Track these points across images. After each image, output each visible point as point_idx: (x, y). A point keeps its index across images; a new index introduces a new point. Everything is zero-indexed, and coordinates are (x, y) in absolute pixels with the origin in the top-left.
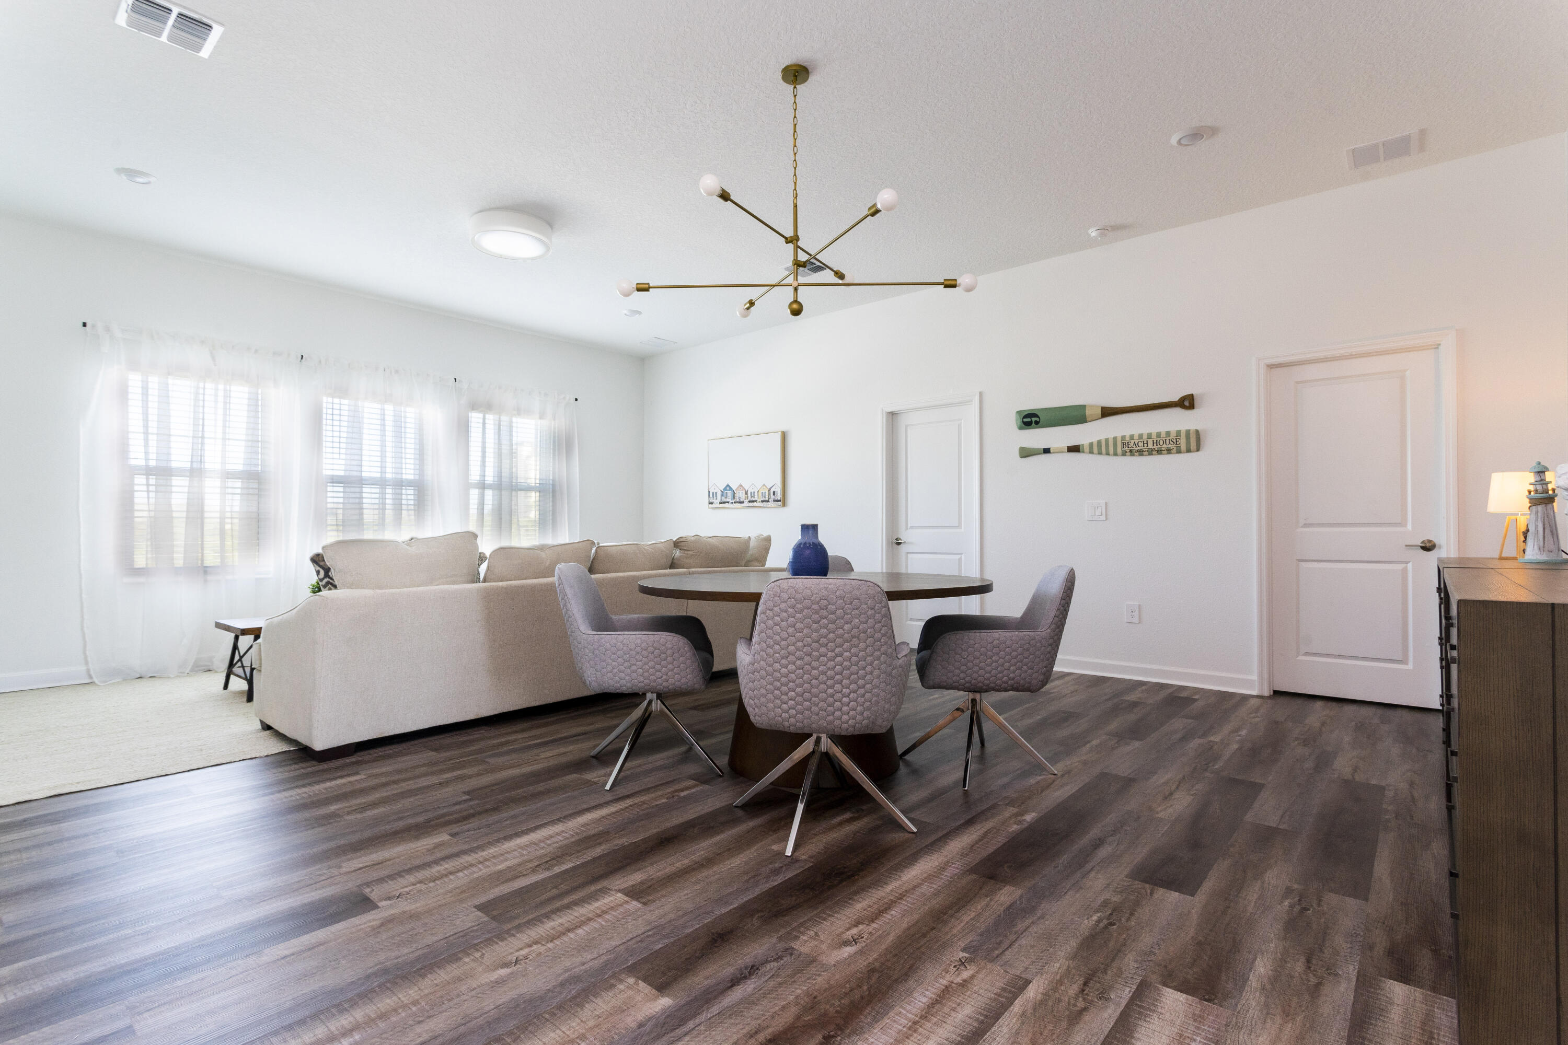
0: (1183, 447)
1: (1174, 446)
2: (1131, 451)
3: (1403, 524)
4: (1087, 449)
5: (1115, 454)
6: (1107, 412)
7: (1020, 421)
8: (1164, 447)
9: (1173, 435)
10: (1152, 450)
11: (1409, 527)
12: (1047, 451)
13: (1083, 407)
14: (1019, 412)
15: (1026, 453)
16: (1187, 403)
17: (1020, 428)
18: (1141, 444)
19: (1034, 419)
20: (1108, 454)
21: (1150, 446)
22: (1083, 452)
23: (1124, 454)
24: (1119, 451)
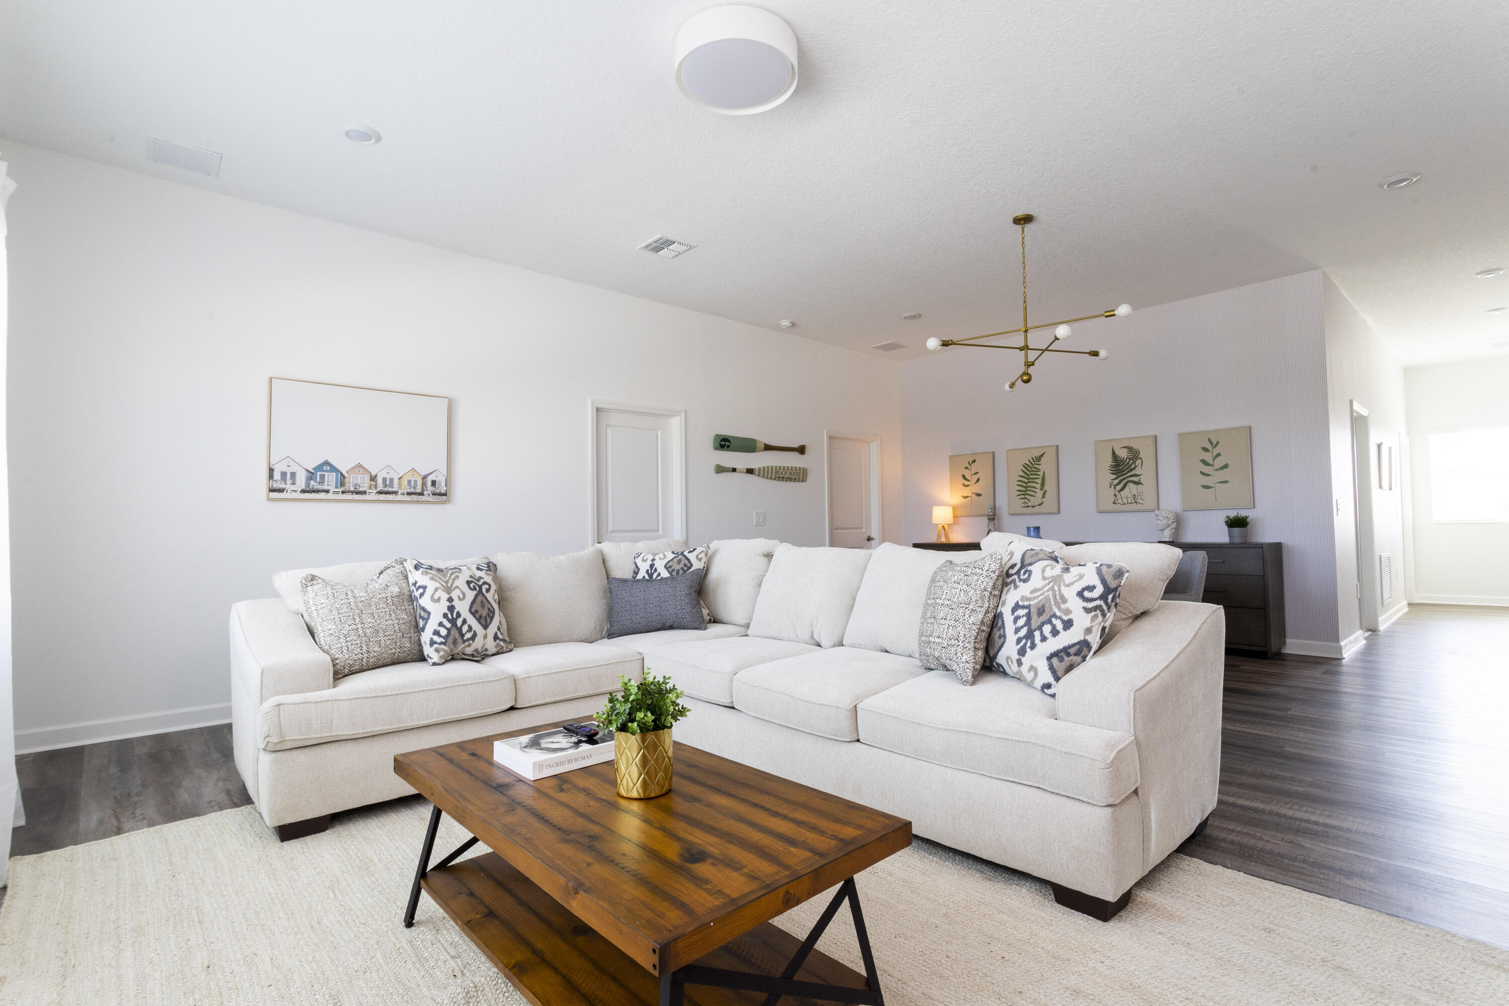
0: (801, 479)
1: (797, 477)
2: (779, 477)
3: (861, 528)
4: (757, 473)
5: (771, 479)
6: (768, 448)
7: (718, 444)
8: (793, 477)
9: (798, 469)
10: (788, 478)
11: (864, 529)
12: (734, 470)
13: (754, 441)
14: (717, 436)
15: (720, 470)
16: (801, 450)
17: (716, 449)
18: (784, 473)
19: (727, 443)
20: (767, 478)
21: (788, 476)
22: (755, 474)
23: (775, 479)
24: (773, 477)
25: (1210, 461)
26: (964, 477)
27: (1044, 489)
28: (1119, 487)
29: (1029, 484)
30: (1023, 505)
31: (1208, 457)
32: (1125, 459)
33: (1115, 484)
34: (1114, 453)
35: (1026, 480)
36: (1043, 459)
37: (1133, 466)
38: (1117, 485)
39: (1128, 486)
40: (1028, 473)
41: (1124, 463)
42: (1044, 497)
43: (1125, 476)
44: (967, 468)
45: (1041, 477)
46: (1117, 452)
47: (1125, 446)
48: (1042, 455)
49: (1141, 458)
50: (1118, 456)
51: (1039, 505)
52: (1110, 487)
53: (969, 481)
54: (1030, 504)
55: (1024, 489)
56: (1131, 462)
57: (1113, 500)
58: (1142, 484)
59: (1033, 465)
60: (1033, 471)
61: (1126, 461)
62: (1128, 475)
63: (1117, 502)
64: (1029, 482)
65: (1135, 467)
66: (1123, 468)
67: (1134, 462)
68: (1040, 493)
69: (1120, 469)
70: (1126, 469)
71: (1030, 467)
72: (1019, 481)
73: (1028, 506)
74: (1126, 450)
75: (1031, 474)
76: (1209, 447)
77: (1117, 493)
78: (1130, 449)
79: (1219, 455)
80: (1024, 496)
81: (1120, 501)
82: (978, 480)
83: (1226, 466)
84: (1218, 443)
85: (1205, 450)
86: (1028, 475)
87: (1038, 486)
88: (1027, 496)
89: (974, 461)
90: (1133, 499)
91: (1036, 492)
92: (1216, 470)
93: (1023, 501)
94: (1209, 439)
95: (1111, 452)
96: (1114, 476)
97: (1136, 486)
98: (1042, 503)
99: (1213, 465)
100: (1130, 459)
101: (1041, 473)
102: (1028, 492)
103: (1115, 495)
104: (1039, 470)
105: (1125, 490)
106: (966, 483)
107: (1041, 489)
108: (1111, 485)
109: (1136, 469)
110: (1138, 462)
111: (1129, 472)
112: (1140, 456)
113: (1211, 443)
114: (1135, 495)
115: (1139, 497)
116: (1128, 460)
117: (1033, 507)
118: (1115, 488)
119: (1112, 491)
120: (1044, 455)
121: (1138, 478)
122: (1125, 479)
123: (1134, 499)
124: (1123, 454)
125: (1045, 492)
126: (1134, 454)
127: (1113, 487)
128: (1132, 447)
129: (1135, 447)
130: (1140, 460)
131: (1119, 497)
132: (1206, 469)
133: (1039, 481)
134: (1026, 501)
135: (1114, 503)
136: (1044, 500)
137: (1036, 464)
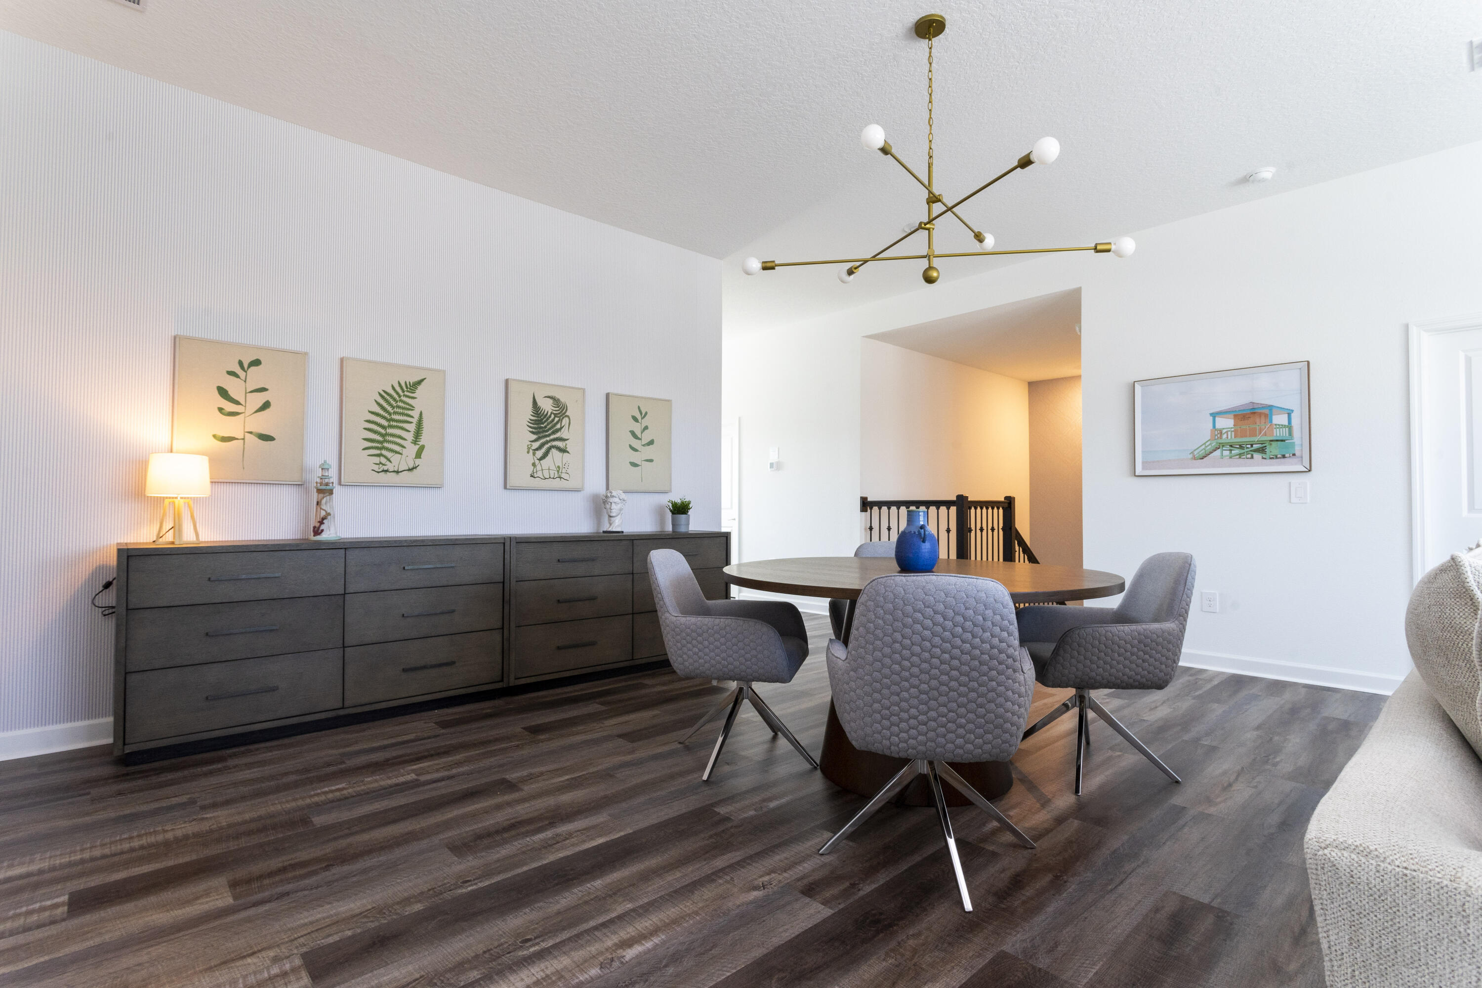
25: (639, 434)
26: (223, 393)
27: (421, 443)
28: (539, 454)
29: (390, 431)
30: (376, 468)
31: (637, 429)
32: (549, 414)
33: (534, 448)
34: (535, 402)
35: (385, 423)
36: (420, 388)
37: (558, 426)
38: (537, 449)
39: (551, 453)
40: (389, 409)
41: (548, 419)
42: (418, 455)
43: (548, 439)
44: (232, 373)
45: (415, 420)
46: (539, 404)
47: (550, 394)
48: (420, 382)
49: (568, 416)
50: (539, 408)
51: (409, 470)
52: (528, 452)
53: (237, 403)
54: (390, 467)
55: (381, 439)
56: (557, 419)
57: (530, 472)
58: (568, 452)
59: (400, 396)
60: (398, 407)
61: (550, 417)
62: (552, 437)
63: (535, 475)
64: (391, 427)
65: (561, 428)
66: (545, 427)
67: (560, 421)
68: (412, 450)
69: (542, 428)
70: (550, 429)
71: (395, 400)
72: (368, 421)
73: (386, 471)
74: (551, 401)
75: (395, 413)
76: (639, 417)
77: (537, 462)
78: (556, 401)
79: (646, 428)
80: (378, 452)
81: (540, 474)
82: (266, 406)
83: (651, 443)
84: (646, 413)
85: (635, 419)
86: (390, 414)
87: (410, 437)
88: (384, 452)
89: (256, 363)
90: (556, 472)
91: (403, 447)
92: (644, 445)
93: (377, 460)
94: (639, 408)
95: (532, 400)
96: (534, 437)
97: (561, 454)
98: (415, 468)
99: (640, 439)
100: (556, 415)
101: (415, 414)
102: (386, 445)
103: (534, 465)
104: (412, 408)
105: (547, 458)
106: (230, 407)
107: (415, 442)
108: (529, 449)
109: (562, 430)
110: (565, 421)
111: (554, 433)
112: (567, 414)
113: (641, 413)
114: (559, 467)
115: (564, 471)
116: (553, 416)
117: (398, 472)
118: (534, 454)
119: (530, 459)
120: (423, 383)
121: (564, 444)
122: (547, 442)
123: (558, 472)
124: (547, 406)
125: (422, 448)
126: (561, 410)
127: (531, 452)
128: (559, 400)
129: (562, 400)
130: (567, 419)
131: (539, 468)
132: (636, 444)
133: (412, 427)
134: (383, 460)
135: (532, 476)
136: (418, 461)
137: (405, 396)
